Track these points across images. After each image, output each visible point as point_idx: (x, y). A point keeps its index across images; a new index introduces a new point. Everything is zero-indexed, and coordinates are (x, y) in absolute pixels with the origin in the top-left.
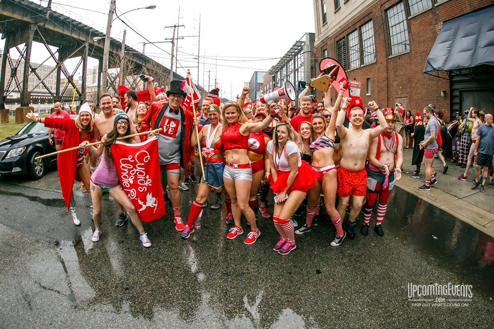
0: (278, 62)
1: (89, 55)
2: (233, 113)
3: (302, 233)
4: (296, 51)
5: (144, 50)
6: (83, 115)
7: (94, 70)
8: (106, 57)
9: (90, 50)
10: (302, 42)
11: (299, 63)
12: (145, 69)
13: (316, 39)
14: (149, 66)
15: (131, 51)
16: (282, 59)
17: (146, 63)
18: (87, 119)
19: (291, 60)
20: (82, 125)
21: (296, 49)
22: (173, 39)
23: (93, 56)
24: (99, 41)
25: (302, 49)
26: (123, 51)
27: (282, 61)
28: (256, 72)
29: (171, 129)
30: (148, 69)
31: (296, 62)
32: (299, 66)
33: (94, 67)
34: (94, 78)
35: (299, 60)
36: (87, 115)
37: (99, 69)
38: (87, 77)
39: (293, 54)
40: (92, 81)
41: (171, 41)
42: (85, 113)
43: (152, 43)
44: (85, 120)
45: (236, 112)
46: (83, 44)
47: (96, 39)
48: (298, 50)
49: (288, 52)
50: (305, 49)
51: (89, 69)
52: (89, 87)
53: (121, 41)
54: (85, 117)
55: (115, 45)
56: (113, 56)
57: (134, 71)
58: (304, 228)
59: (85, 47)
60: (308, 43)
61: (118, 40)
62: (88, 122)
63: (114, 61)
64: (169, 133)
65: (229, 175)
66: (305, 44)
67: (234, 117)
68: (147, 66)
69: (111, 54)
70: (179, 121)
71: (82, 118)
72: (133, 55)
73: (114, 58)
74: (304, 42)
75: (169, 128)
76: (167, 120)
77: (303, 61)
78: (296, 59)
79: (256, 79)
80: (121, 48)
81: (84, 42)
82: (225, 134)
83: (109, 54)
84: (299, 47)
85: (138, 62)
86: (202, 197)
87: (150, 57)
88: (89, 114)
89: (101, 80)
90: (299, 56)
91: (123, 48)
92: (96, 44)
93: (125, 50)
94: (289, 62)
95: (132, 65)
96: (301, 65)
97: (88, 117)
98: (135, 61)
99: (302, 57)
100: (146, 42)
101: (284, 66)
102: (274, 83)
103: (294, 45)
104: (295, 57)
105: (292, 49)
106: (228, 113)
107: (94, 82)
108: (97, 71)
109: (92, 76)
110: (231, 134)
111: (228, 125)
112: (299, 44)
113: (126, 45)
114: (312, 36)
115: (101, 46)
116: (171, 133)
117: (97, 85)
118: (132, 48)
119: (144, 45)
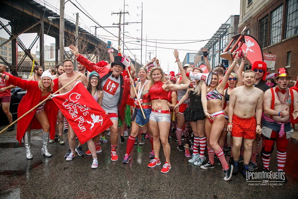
0: (206, 44)
1: (45, 33)
2: (158, 74)
3: (206, 168)
4: (222, 33)
5: (96, 33)
6: (45, 79)
7: (51, 47)
8: (62, 36)
9: (46, 28)
10: (227, 25)
11: (224, 44)
12: (97, 49)
13: (240, 21)
14: (101, 47)
15: (84, 32)
16: (209, 42)
17: (98, 44)
18: (48, 83)
19: (217, 41)
20: (44, 86)
21: (221, 32)
22: (119, 24)
23: (49, 34)
24: (54, 20)
25: (227, 32)
26: (77, 32)
27: (210, 43)
28: (188, 54)
29: (111, 88)
30: (100, 49)
31: (222, 43)
32: (224, 46)
33: (51, 44)
34: (52, 54)
35: (224, 41)
36: (48, 79)
37: (56, 46)
38: (45, 52)
39: (219, 36)
40: (50, 56)
41: (118, 26)
42: (47, 78)
43: (103, 27)
44: (47, 83)
45: (160, 74)
46: (37, 22)
47: (50, 18)
48: (224, 32)
49: (215, 35)
50: (230, 31)
51: (46, 46)
52: (47, 62)
53: (75, 23)
54: (46, 81)
55: (69, 26)
56: (68, 36)
57: (88, 50)
58: (208, 164)
59: (40, 25)
60: (232, 25)
61: (72, 22)
62: (49, 84)
63: (70, 40)
64: (110, 91)
65: (154, 118)
66: (229, 27)
67: (159, 77)
68: (99, 47)
69: (66, 34)
70: (118, 84)
71: (44, 81)
72: (86, 36)
73: (69, 37)
74: (229, 25)
75: (110, 88)
76: (110, 82)
77: (227, 42)
78: (222, 41)
79: (188, 59)
80: (75, 30)
81: (39, 20)
82: (152, 89)
83: (65, 34)
84: (225, 30)
85: (91, 43)
86: (135, 134)
87: (101, 40)
88: (50, 79)
89: (59, 54)
90: (224, 37)
91: (77, 29)
92: (51, 23)
93: (79, 31)
94: (216, 44)
95: (86, 45)
96: (225, 45)
97: (49, 81)
98: (88, 41)
99: (227, 38)
100: (97, 26)
101: (211, 47)
102: (202, 62)
103: (220, 28)
104: (220, 39)
105: (218, 32)
106: (155, 75)
107: (51, 57)
108: (54, 48)
109: (50, 52)
110: (156, 89)
111: (155, 83)
112: (224, 27)
113: (79, 27)
114: (236, 18)
115: (56, 25)
116: (111, 91)
117: (55, 60)
118: (85, 31)
119: (96, 29)
